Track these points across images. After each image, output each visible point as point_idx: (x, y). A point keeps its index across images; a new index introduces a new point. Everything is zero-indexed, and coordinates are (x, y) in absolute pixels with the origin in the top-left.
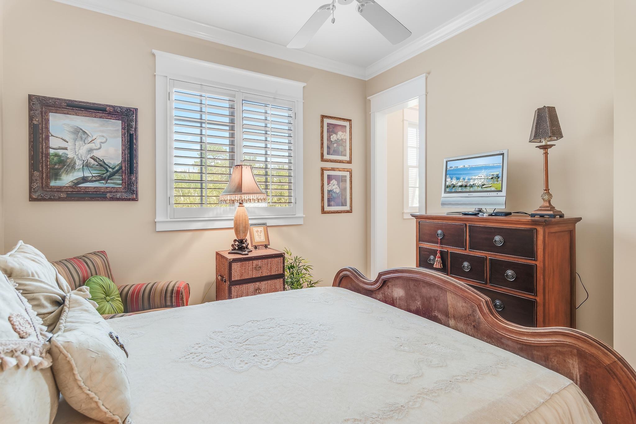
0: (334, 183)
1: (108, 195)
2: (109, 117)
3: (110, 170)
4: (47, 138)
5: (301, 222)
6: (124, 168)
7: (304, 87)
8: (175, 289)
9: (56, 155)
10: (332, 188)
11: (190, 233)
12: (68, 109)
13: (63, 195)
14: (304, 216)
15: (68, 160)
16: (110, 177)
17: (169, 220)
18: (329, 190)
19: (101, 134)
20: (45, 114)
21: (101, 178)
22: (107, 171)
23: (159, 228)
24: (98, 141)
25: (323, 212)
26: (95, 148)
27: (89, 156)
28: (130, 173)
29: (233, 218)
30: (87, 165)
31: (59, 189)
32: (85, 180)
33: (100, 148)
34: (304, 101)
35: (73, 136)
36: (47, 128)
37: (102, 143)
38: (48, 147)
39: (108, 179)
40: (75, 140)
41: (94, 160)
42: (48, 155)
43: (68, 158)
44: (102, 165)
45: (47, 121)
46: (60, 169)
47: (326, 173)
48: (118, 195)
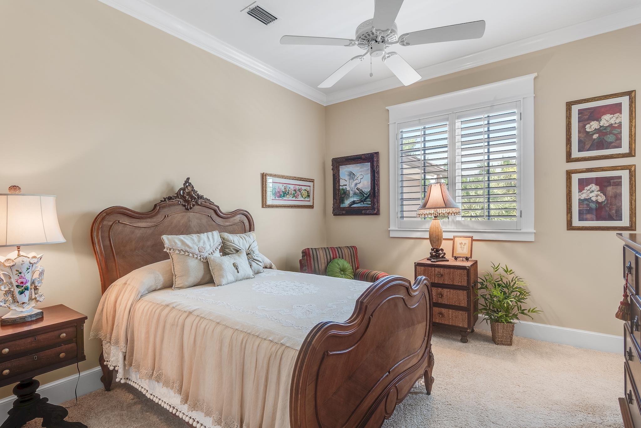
0: (593, 189)
1: (363, 212)
2: (364, 162)
3: (365, 195)
4: (339, 180)
5: (531, 238)
6: (371, 193)
7: (535, 78)
8: (377, 276)
9: (343, 189)
10: (588, 196)
11: (412, 241)
12: (346, 162)
13: (344, 212)
14: (535, 231)
15: (347, 192)
16: (365, 200)
17: (397, 229)
18: (582, 198)
19: (360, 173)
20: (338, 167)
21: (361, 201)
22: (364, 196)
23: (392, 234)
24: (359, 178)
25: (570, 227)
26: (358, 182)
27: (356, 188)
28: (374, 197)
29: (429, 230)
30: (355, 194)
31: (344, 209)
32: (354, 202)
33: (360, 182)
34: (534, 95)
35: (349, 177)
36: (339, 176)
37: (361, 179)
38: (339, 186)
39: (364, 202)
40: (350, 179)
41: (358, 190)
42: (339, 189)
43: (347, 190)
44: (362, 193)
45: (339, 171)
46: (344, 197)
47: (575, 178)
48: (368, 212)
